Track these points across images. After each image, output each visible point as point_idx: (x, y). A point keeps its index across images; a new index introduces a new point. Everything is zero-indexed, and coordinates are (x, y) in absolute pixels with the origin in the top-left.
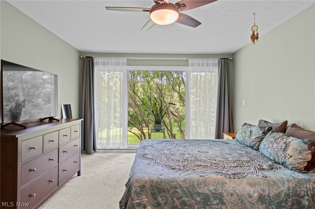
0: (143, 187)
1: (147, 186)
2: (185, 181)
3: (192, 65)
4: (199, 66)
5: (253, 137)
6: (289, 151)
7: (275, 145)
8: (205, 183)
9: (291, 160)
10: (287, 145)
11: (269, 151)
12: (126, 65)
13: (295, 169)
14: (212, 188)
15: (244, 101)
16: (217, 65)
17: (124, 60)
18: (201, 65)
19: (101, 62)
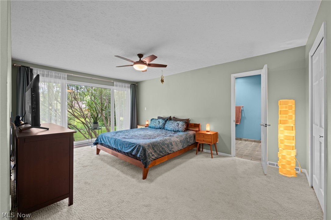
0: (149, 146)
1: (150, 145)
2: (160, 141)
3: (116, 86)
4: (120, 87)
5: (161, 124)
6: (180, 126)
7: (173, 125)
8: (166, 140)
9: (181, 129)
10: (178, 124)
11: (171, 127)
12: (66, 79)
13: (182, 131)
14: (168, 141)
15: (146, 108)
16: (130, 87)
17: (65, 75)
18: (121, 86)
19: (46, 74)
